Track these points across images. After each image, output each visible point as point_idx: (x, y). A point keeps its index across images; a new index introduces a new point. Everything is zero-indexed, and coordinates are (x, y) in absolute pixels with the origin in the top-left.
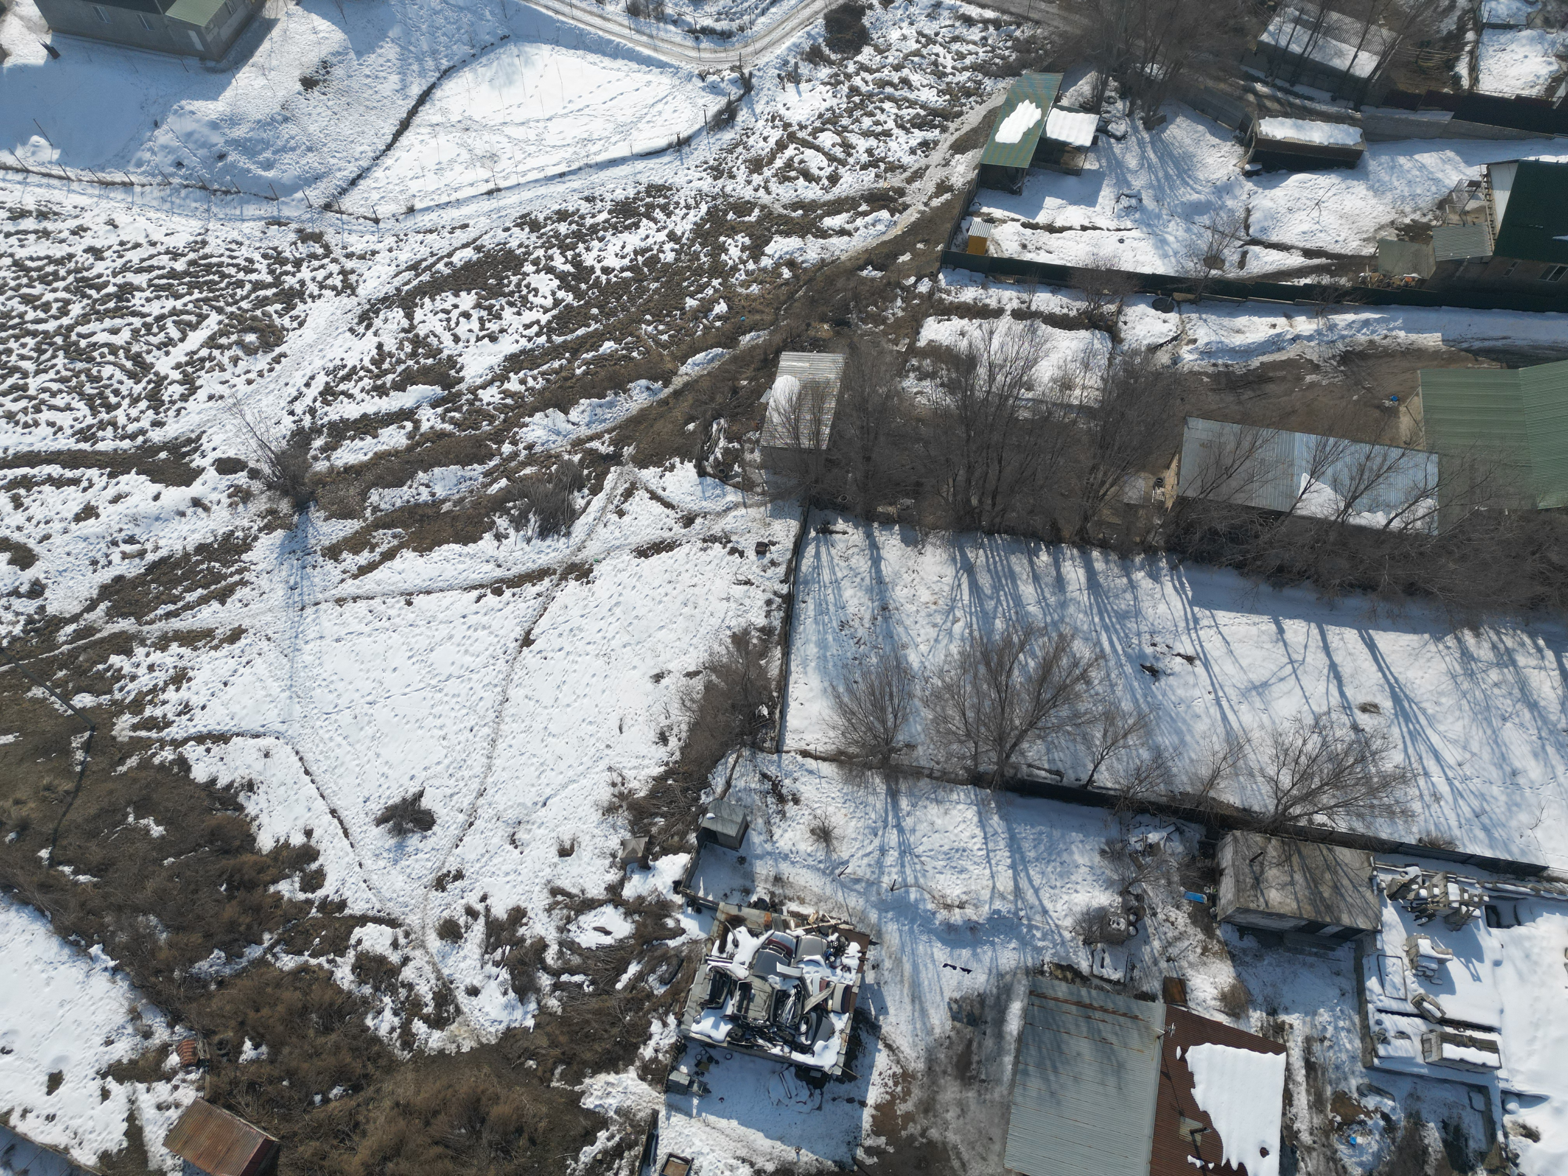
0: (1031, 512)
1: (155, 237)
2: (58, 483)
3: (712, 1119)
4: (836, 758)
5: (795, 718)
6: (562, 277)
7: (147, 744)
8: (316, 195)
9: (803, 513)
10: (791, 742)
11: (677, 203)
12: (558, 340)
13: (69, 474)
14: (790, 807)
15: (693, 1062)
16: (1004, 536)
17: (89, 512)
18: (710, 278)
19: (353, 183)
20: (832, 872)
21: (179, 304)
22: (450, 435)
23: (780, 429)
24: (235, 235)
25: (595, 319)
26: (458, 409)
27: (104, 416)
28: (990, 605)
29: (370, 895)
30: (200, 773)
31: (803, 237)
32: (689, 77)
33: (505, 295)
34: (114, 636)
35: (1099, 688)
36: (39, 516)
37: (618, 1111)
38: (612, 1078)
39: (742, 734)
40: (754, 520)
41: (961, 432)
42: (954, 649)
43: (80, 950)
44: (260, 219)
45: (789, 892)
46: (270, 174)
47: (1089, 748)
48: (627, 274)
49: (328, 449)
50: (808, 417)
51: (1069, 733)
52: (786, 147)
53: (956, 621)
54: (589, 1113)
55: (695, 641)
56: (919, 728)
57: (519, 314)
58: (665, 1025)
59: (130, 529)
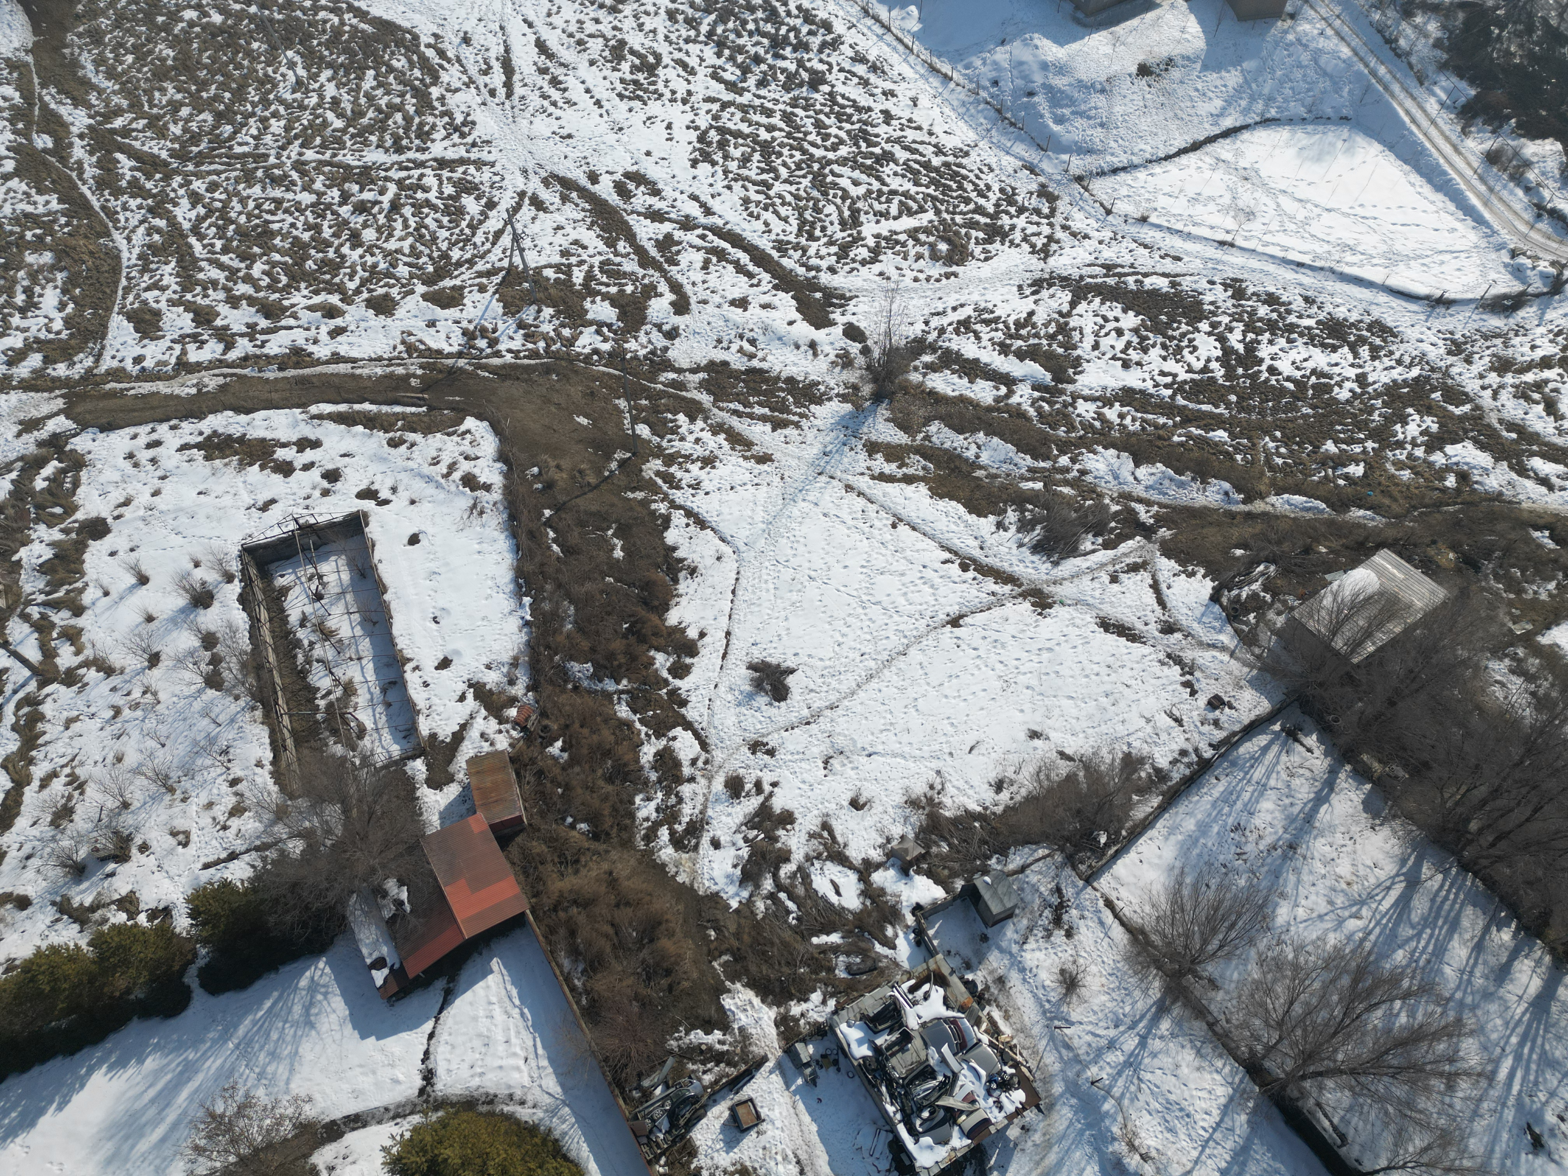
0: (1529, 883)
1: (935, 129)
2: (740, 269)
3: (801, 1106)
4: (1135, 932)
5: (1124, 867)
6: (1228, 351)
7: (656, 489)
8: (1077, 164)
9: (1282, 702)
10: (1104, 883)
11: (1391, 353)
12: (1180, 401)
13: (751, 267)
14: (1059, 936)
15: (822, 1051)
16: (1479, 883)
17: (742, 303)
18: (1367, 438)
19: (1115, 171)
20: (1051, 1019)
21: (913, 190)
22: (1028, 419)
23: (1323, 613)
24: (993, 161)
25: (1228, 406)
26: (1051, 403)
27: (803, 241)
28: (1406, 931)
29: (706, 712)
30: (671, 537)
31: (1497, 460)
32: (1500, 247)
33: (1165, 336)
34: (693, 401)
35: (1458, 1104)
36: (710, 284)
37: (741, 1029)
38: (757, 1001)
39: (1068, 839)
40: (1230, 673)
41: (1516, 752)
42: (1333, 939)
43: (519, 593)
44: (1021, 159)
45: (1002, 1000)
46: (1056, 128)
47: (1396, 1145)
48: (1290, 386)
49: (931, 368)
50: (1361, 623)
51: (1386, 1113)
52: (1550, 367)
53: (1357, 916)
54: (721, 1009)
55: (1090, 731)
56: (1235, 976)
57: (1164, 359)
58: (824, 1002)
59: (758, 334)
